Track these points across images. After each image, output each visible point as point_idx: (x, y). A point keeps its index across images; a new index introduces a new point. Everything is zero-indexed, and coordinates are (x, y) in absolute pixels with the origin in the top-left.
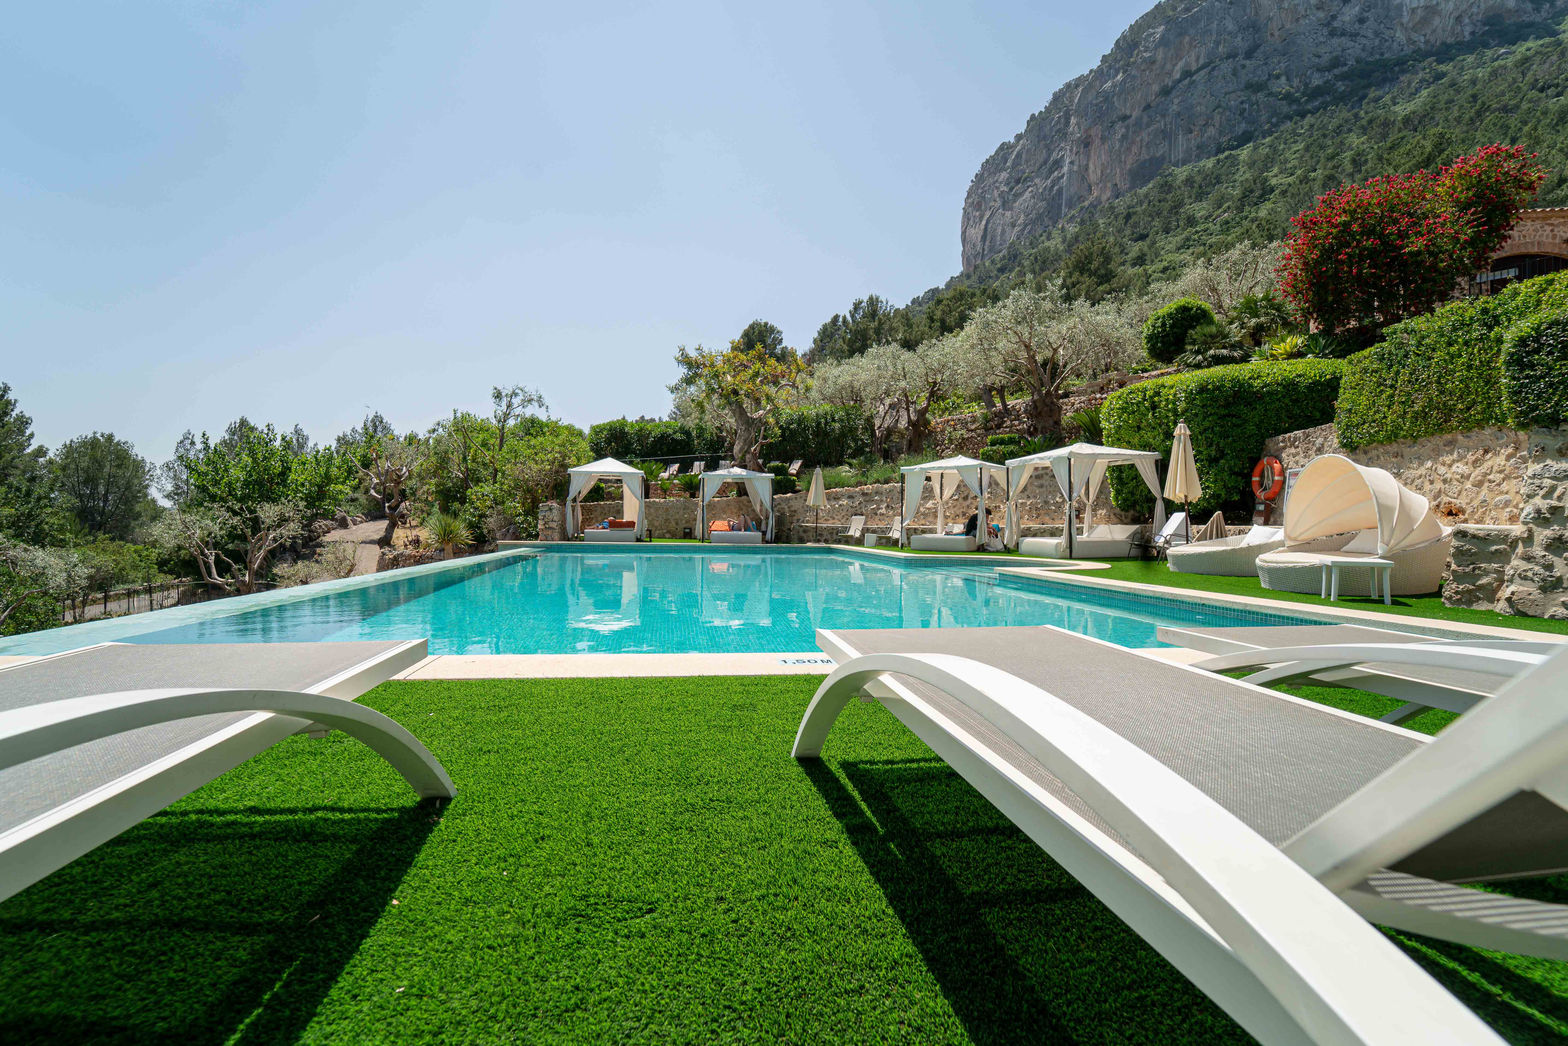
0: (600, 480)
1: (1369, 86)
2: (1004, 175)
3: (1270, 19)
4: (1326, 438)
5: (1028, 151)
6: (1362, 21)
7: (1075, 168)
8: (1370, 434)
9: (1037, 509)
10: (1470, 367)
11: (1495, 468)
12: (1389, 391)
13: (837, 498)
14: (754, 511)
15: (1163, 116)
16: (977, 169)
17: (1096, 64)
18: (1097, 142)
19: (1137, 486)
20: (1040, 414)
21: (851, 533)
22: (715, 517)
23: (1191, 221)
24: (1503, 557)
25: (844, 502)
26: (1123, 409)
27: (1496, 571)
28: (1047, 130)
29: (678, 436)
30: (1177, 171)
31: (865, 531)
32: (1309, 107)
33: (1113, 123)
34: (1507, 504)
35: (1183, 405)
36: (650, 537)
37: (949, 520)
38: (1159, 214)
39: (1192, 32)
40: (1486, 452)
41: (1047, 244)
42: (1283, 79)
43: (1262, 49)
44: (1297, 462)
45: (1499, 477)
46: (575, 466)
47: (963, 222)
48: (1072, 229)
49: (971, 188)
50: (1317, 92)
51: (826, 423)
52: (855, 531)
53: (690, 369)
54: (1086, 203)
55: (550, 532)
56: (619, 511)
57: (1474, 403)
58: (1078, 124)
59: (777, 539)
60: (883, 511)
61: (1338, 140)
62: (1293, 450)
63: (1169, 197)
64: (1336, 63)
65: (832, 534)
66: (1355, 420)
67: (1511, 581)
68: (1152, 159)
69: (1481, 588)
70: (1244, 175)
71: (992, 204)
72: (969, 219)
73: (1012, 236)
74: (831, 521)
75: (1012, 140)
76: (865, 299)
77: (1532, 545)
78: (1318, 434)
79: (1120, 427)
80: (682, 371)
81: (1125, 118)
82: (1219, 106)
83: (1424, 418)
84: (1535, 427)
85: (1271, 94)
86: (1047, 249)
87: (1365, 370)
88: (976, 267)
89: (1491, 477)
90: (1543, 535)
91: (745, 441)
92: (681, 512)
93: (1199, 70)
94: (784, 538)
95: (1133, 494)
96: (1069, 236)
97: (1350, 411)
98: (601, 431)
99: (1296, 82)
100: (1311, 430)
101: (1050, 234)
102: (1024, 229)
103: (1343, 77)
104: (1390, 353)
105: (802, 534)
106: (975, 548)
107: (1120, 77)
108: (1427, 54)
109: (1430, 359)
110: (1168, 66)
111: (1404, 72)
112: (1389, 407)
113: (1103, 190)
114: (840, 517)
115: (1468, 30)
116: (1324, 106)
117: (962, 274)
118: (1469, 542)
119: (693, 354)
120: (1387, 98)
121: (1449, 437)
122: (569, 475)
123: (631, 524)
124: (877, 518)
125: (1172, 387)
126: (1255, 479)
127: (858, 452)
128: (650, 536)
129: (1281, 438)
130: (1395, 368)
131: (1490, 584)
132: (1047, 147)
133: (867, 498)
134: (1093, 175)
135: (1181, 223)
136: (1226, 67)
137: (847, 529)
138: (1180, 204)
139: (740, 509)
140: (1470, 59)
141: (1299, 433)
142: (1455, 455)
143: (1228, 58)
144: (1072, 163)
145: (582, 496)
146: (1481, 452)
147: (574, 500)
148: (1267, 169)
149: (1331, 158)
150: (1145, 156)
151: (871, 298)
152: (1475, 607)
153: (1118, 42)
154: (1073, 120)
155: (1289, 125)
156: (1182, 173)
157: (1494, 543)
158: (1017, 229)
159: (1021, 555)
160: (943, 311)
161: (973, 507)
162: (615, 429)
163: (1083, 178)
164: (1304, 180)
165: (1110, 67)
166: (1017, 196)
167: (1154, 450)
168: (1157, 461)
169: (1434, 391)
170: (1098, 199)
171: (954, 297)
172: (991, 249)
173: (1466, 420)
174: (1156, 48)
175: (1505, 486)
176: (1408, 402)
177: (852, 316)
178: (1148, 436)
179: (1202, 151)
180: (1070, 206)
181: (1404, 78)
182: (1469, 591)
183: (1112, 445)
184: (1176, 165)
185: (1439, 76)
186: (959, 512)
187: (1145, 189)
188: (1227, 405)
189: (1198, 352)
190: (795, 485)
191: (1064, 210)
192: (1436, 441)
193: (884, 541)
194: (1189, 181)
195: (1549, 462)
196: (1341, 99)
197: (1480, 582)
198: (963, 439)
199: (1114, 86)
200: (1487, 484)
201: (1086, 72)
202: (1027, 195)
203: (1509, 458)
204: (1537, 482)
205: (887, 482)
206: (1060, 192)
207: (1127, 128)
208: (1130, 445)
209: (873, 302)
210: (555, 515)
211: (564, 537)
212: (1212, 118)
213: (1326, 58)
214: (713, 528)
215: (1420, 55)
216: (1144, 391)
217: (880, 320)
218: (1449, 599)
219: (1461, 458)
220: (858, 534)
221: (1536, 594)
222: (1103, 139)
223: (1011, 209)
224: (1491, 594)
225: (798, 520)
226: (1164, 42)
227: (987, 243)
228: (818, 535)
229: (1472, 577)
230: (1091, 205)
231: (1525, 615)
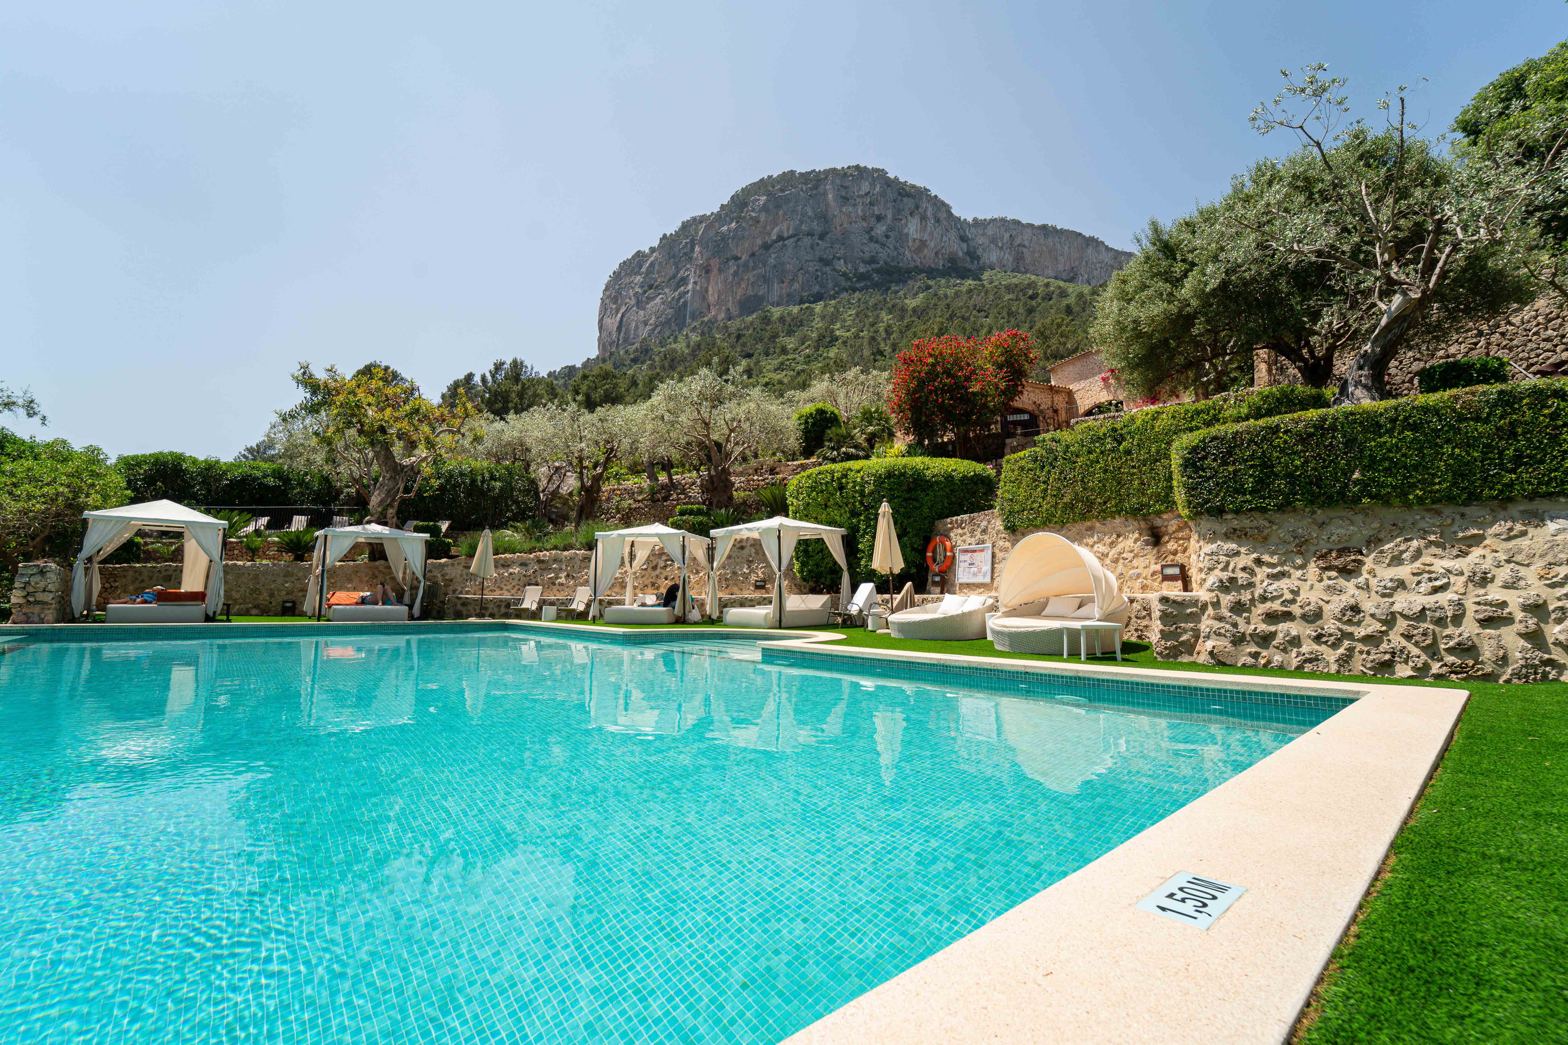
0: (140, 533)
1: (891, 282)
2: (638, 279)
3: (834, 216)
4: (989, 522)
5: (660, 263)
6: (887, 237)
7: (698, 288)
8: (1029, 520)
9: (726, 580)
10: (1105, 471)
11: (1127, 549)
12: (1043, 486)
13: (506, 565)
14: (394, 579)
15: (764, 265)
16: (616, 267)
17: (716, 209)
18: (715, 271)
19: (823, 559)
20: (716, 489)
21: (525, 605)
22: (335, 587)
23: (784, 351)
24: (1195, 618)
25: (516, 570)
26: (812, 488)
27: (1192, 629)
28: (676, 250)
29: (271, 481)
30: (773, 310)
31: (542, 603)
32: (858, 285)
33: (728, 259)
34: (1138, 576)
35: (872, 487)
36: (228, 615)
37: (637, 591)
38: (761, 340)
39: (785, 208)
40: (1119, 536)
41: (674, 346)
42: (842, 261)
43: (829, 236)
44: (964, 541)
45: (1130, 556)
46: (97, 508)
47: (601, 311)
48: (695, 338)
49: (609, 282)
50: (862, 277)
51: (483, 482)
52: (530, 602)
53: (314, 393)
54: (706, 319)
55: (36, 609)
56: (176, 577)
57: (1110, 498)
58: (701, 252)
59: (425, 615)
60: (563, 580)
61: (876, 313)
62: (960, 531)
63: (768, 328)
64: (872, 260)
65: (499, 606)
66: (1017, 508)
67: (1208, 637)
68: (755, 296)
69: (1182, 643)
70: (818, 323)
71: (627, 300)
72: (606, 309)
73: (644, 332)
74: (498, 592)
75: (647, 251)
76: (509, 361)
77: (1220, 608)
78: (982, 519)
79: (808, 504)
80: (300, 395)
81: (737, 258)
82: (801, 269)
83: (1072, 508)
84: (1206, 517)
85: (834, 270)
86: (674, 351)
87: (1022, 468)
88: (612, 354)
89: (1125, 555)
90: (1227, 600)
91: (389, 491)
92: (280, 580)
93: (788, 238)
94: (434, 613)
95: (817, 565)
96: (692, 343)
97: (1011, 500)
98: (139, 464)
99: (850, 266)
100: (976, 514)
101: (676, 337)
102: (654, 330)
103: (877, 271)
104: (1042, 456)
105: (459, 607)
106: (673, 620)
107: (733, 224)
108: (922, 271)
109: (1075, 462)
110: (768, 228)
111: (910, 278)
112: (1043, 498)
113: (719, 310)
114: (509, 587)
115: (941, 263)
116: (866, 288)
117: (598, 357)
118: (1170, 606)
119: (321, 375)
120: (901, 293)
121: (1089, 524)
122: (85, 522)
123: (199, 597)
124: (555, 588)
125: (859, 471)
126: (929, 554)
127: (520, 516)
128: (228, 611)
129: (949, 520)
130: (1046, 469)
131: (1188, 640)
132: (676, 264)
133: (544, 566)
134: (712, 298)
135: (777, 351)
136: (807, 241)
137: (520, 601)
138: (774, 336)
139: (374, 576)
140: (943, 281)
141: (965, 517)
142: (1096, 537)
143: (808, 235)
144: (695, 283)
145: (103, 555)
146: (1115, 536)
147: (90, 560)
148: (833, 322)
149: (872, 325)
150: (750, 292)
151: (515, 362)
152: (1180, 659)
153: (733, 197)
154: (697, 249)
155: (845, 295)
156: (776, 312)
157: (1188, 607)
158: (649, 328)
159: (726, 626)
160: (589, 387)
161: (663, 576)
162: (165, 464)
163: (704, 298)
164: (857, 336)
165: (727, 215)
166: (650, 299)
167: (840, 526)
168: (843, 537)
169: (1079, 488)
170: (715, 317)
171: (599, 375)
172: (626, 340)
173: (1104, 511)
174: (760, 211)
175: (1135, 563)
176: (1058, 496)
177: (493, 376)
178: (835, 514)
179: (790, 299)
180: (694, 317)
181: (910, 282)
182: (1174, 647)
183: (801, 519)
184: (772, 305)
185: (928, 287)
186: (648, 582)
187: (750, 319)
188: (909, 490)
189: (833, 449)
190: (449, 550)
191: (688, 321)
192: (1082, 526)
193: (563, 614)
194: (782, 319)
195: (1219, 543)
196: (876, 285)
197: (1181, 639)
198: (630, 509)
199: (729, 230)
200: (1121, 561)
201: (708, 213)
202: (658, 300)
203: (1136, 541)
204: (1215, 558)
205: (565, 549)
206: (685, 304)
207: (738, 267)
208: (817, 520)
209: (517, 366)
210: (52, 581)
211: (66, 614)
212: (797, 276)
213: (867, 256)
214: (332, 601)
215: (919, 270)
216: (832, 473)
217: (524, 384)
218: (1160, 654)
219: (1100, 541)
220: (534, 607)
221: (1230, 647)
222: (720, 271)
223: (644, 309)
224: (1190, 648)
225: (454, 591)
226: (765, 208)
227: (622, 334)
228: (482, 609)
229: (1175, 635)
230: (709, 321)
231: (1224, 664)
